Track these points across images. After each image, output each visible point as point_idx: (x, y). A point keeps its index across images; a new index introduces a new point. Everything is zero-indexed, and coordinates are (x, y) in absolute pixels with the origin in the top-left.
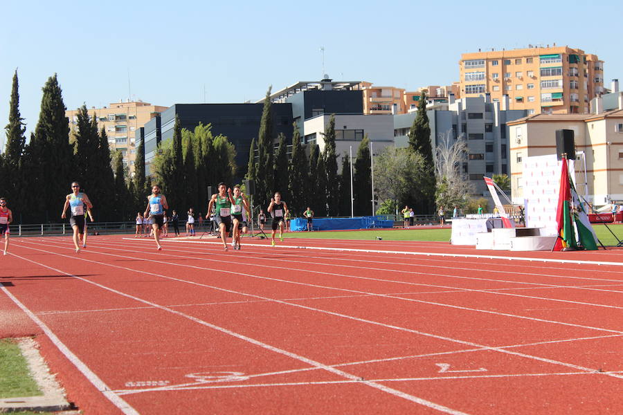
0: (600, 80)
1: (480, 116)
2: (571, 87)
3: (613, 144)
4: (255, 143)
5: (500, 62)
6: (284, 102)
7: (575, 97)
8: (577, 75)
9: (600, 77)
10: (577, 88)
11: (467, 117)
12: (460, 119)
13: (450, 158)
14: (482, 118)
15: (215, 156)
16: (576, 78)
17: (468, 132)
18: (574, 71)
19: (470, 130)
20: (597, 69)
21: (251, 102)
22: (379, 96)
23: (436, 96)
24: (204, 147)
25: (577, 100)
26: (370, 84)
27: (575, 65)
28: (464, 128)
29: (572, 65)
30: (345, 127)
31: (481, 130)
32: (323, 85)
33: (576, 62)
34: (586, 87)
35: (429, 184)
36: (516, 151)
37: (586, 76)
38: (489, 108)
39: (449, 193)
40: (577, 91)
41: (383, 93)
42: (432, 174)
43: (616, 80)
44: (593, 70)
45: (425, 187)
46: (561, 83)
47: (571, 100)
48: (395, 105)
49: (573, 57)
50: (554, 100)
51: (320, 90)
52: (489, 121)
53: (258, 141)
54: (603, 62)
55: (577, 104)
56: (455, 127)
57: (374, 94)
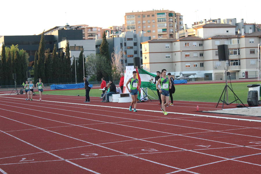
0: (182, 23)
1: (131, 39)
2: (170, 27)
3: (183, 51)
4: (37, 53)
5: (141, 16)
6: (50, 35)
7: (171, 30)
8: (172, 21)
9: (182, 22)
10: (172, 27)
11: (126, 40)
12: (123, 40)
13: (118, 57)
14: (132, 40)
15: (20, 59)
16: (172, 23)
17: (127, 46)
18: (171, 20)
19: (128, 45)
20: (180, 19)
21: (36, 35)
22: (92, 31)
23: (116, 30)
24: (15, 55)
25: (172, 32)
26: (88, 26)
27: (171, 17)
28: (125, 44)
29: (170, 17)
30: (75, 45)
31: (132, 45)
32: (66, 27)
33: (172, 16)
34: (176, 27)
35: (109, 69)
36: (145, 54)
37: (176, 22)
38: (135, 36)
39: (117, 72)
40: (172, 28)
41: (93, 29)
42: (110, 64)
43: (186, 25)
44: (179, 19)
45: (107, 70)
46: (166, 25)
47: (170, 32)
48: (97, 35)
49: (171, 14)
50: (163, 32)
51: (65, 30)
52: (135, 42)
53: (38, 52)
54: (182, 16)
55: (172, 33)
56: (121, 44)
57: (90, 30)
